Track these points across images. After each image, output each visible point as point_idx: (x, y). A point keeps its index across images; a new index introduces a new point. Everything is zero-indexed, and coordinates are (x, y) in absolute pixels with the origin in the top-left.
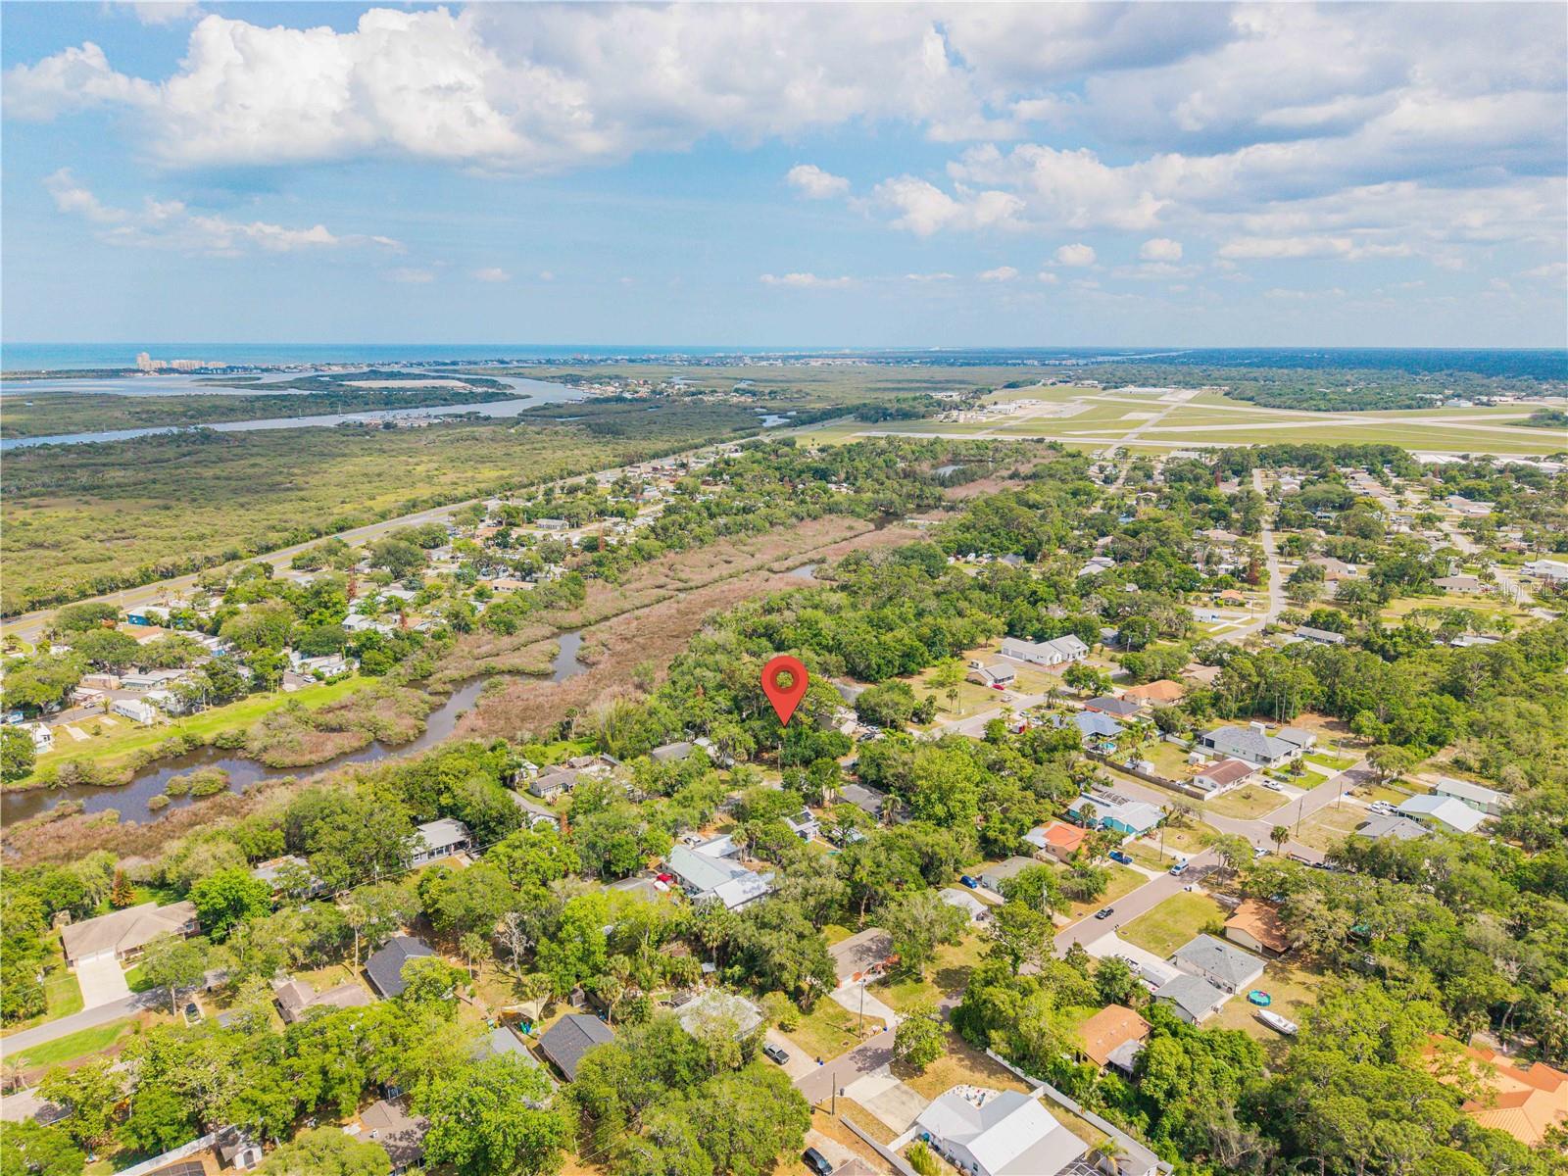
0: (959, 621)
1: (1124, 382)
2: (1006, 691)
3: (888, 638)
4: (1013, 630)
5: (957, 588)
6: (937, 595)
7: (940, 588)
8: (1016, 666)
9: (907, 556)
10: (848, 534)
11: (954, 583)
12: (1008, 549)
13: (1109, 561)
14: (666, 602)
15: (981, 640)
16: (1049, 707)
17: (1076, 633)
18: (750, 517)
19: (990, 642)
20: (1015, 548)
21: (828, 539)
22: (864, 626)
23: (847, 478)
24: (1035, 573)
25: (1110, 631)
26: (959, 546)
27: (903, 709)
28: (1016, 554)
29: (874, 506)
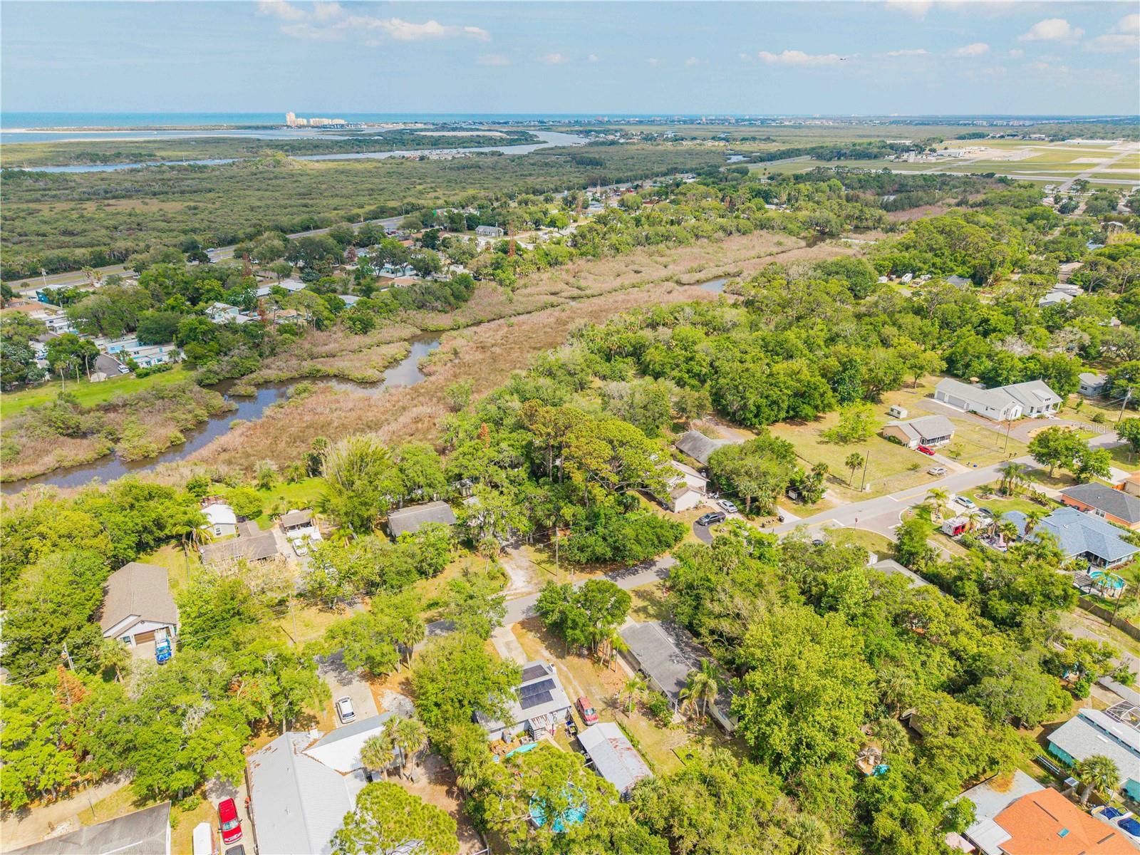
0: (881, 353)
1: (1071, 136)
2: (936, 457)
3: (781, 367)
4: (953, 368)
5: (885, 311)
6: (859, 317)
7: (863, 309)
8: (953, 418)
9: (829, 271)
10: (775, 250)
11: (882, 304)
12: (952, 270)
13: (1076, 289)
14: (549, 311)
15: (909, 378)
16: (1003, 491)
17: (1045, 377)
18: (675, 228)
19: (921, 381)
20: (960, 270)
21: (753, 253)
22: (756, 351)
23: (789, 200)
24: (985, 298)
25: (1092, 378)
26: (895, 265)
27: (772, 481)
28: (961, 276)
29: (809, 224)
